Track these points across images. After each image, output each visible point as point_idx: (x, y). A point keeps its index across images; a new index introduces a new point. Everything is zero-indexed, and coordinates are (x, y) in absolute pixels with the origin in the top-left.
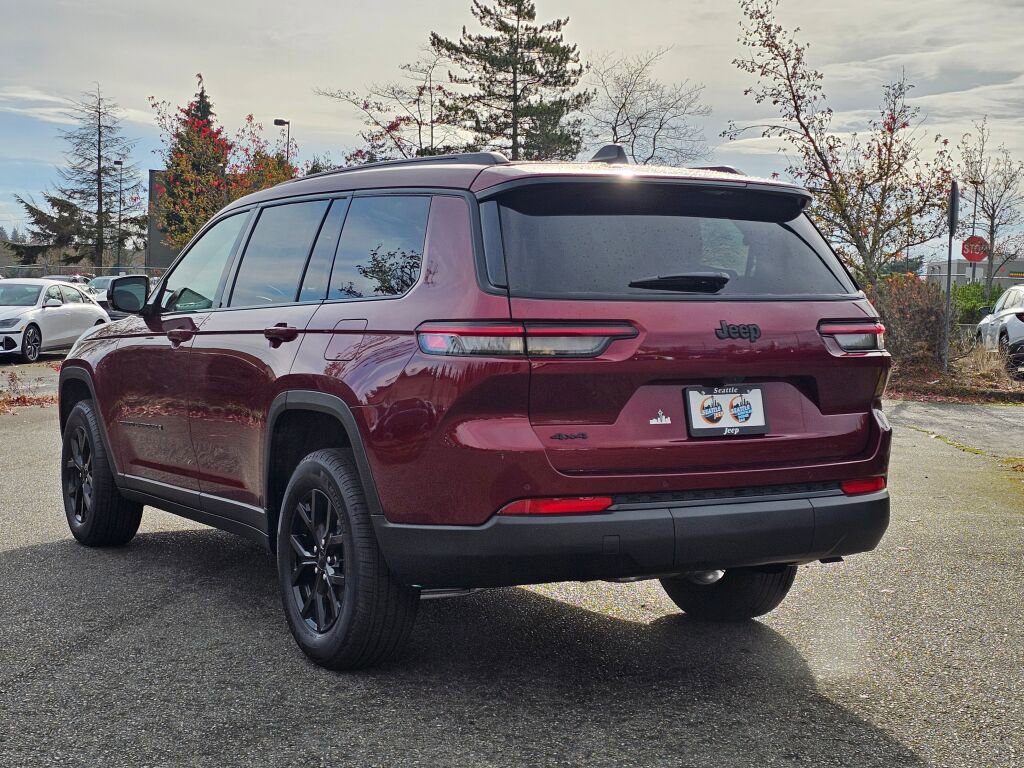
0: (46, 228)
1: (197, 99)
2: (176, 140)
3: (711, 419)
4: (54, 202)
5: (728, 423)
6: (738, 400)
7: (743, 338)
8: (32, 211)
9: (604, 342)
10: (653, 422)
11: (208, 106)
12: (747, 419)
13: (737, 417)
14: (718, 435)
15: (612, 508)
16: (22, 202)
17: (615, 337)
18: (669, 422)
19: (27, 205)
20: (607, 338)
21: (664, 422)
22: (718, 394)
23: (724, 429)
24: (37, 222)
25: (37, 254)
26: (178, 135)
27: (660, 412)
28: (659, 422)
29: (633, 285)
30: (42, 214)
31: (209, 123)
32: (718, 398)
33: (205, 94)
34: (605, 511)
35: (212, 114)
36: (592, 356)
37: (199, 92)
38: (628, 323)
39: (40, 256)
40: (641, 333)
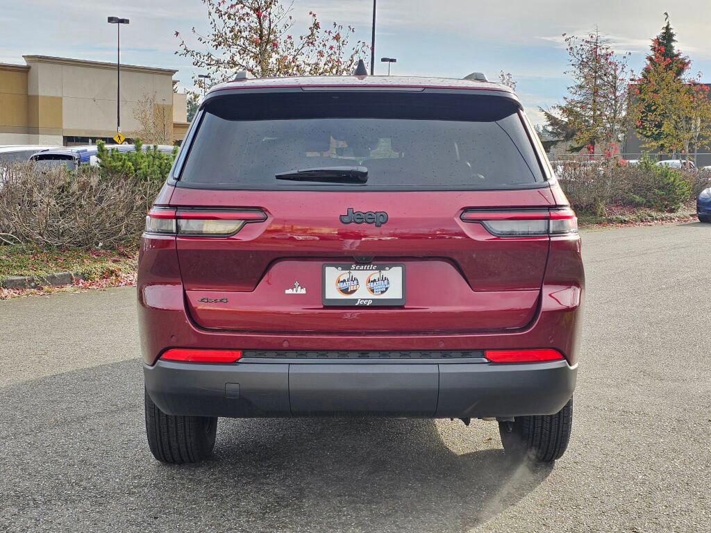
0: (558, 128)
1: (664, 31)
2: (648, 62)
3: (345, 291)
4: (564, 110)
5: (363, 294)
6: (375, 275)
7: (369, 223)
8: (549, 117)
9: (240, 224)
10: (289, 291)
11: (672, 35)
12: (382, 292)
13: (373, 291)
14: (351, 306)
15: (240, 361)
16: (543, 111)
17: (247, 221)
18: (305, 293)
19: (546, 113)
20: (243, 221)
21: (298, 292)
22: (355, 270)
23: (357, 300)
24: (551, 124)
25: (550, 146)
26: (650, 59)
27: (297, 284)
28: (295, 292)
29: (279, 177)
30: (555, 119)
31: (672, 47)
32: (355, 274)
33: (670, 27)
34: (234, 362)
35: (674, 41)
36: (228, 236)
37: (665, 26)
38: (260, 209)
39: (552, 147)
40: (269, 218)
